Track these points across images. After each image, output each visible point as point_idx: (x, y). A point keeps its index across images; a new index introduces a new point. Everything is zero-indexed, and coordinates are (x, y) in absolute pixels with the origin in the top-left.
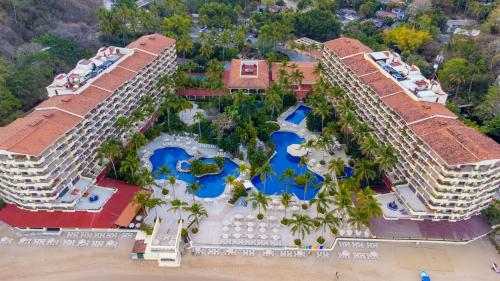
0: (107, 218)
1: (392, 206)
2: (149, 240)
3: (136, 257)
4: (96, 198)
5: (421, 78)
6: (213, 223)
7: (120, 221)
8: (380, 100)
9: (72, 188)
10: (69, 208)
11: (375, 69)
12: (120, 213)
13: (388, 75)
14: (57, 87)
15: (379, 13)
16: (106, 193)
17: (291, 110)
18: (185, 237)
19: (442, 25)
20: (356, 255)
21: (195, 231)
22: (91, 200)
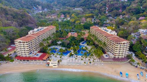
0: (41, 58)
1: (107, 56)
2: (50, 62)
3: (47, 65)
4: (38, 55)
5: (111, 31)
6: (65, 60)
7: (44, 59)
8: (102, 35)
9: (33, 52)
10: (32, 56)
11: (101, 30)
12: (44, 57)
13: (104, 31)
14: (30, 32)
15: (104, 25)
16: (40, 54)
17: (83, 42)
18: (59, 62)
19: (119, 27)
20: (98, 65)
21: (61, 61)
22: (37, 55)
